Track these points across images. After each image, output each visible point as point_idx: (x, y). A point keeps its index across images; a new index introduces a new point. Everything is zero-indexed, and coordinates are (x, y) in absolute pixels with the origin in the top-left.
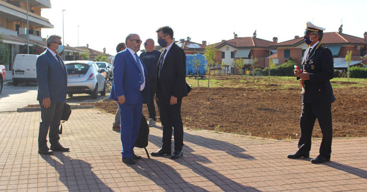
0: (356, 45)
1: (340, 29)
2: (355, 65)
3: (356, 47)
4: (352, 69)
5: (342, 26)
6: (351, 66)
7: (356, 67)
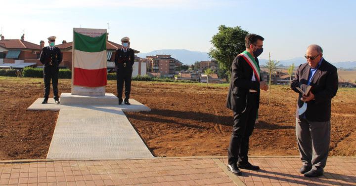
0: (33, 50)
1: (23, 37)
2: (28, 67)
3: (33, 52)
4: (27, 69)
5: (24, 35)
6: (25, 67)
7: (29, 68)
